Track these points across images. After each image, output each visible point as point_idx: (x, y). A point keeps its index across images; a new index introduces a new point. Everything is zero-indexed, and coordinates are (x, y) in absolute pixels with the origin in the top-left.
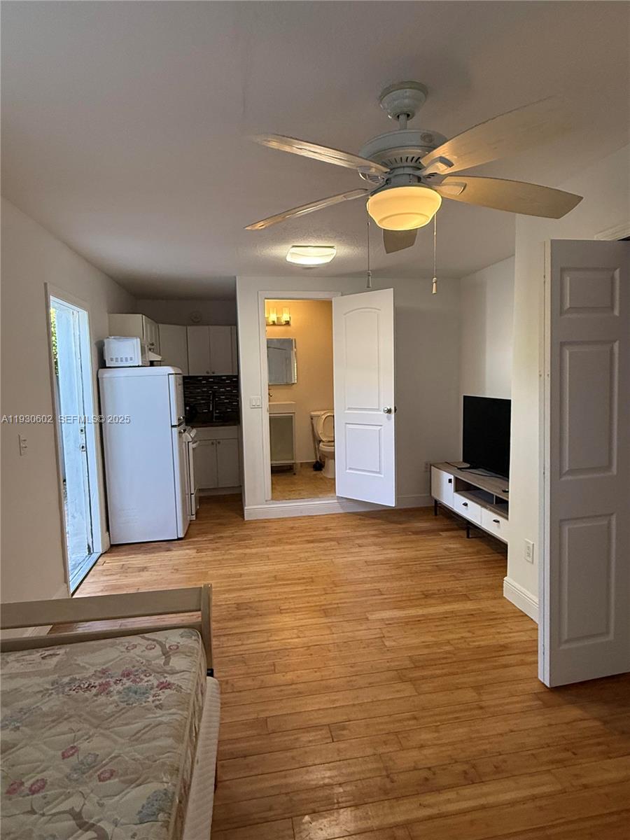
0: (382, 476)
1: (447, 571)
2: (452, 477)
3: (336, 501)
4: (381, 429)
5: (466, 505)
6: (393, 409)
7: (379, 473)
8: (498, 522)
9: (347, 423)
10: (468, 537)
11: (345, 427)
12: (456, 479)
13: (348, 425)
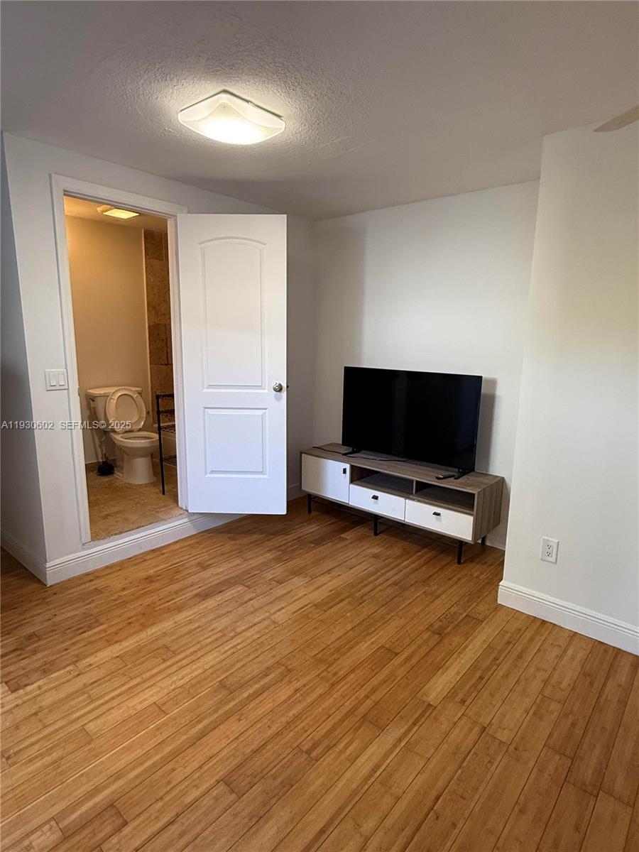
0: (266, 477)
1: (413, 589)
2: (348, 467)
3: (186, 520)
4: (265, 413)
5: (375, 498)
6: (284, 385)
7: (262, 473)
8: (438, 514)
9: (206, 408)
10: (376, 534)
11: (204, 412)
12: (352, 467)
13: (206, 410)
